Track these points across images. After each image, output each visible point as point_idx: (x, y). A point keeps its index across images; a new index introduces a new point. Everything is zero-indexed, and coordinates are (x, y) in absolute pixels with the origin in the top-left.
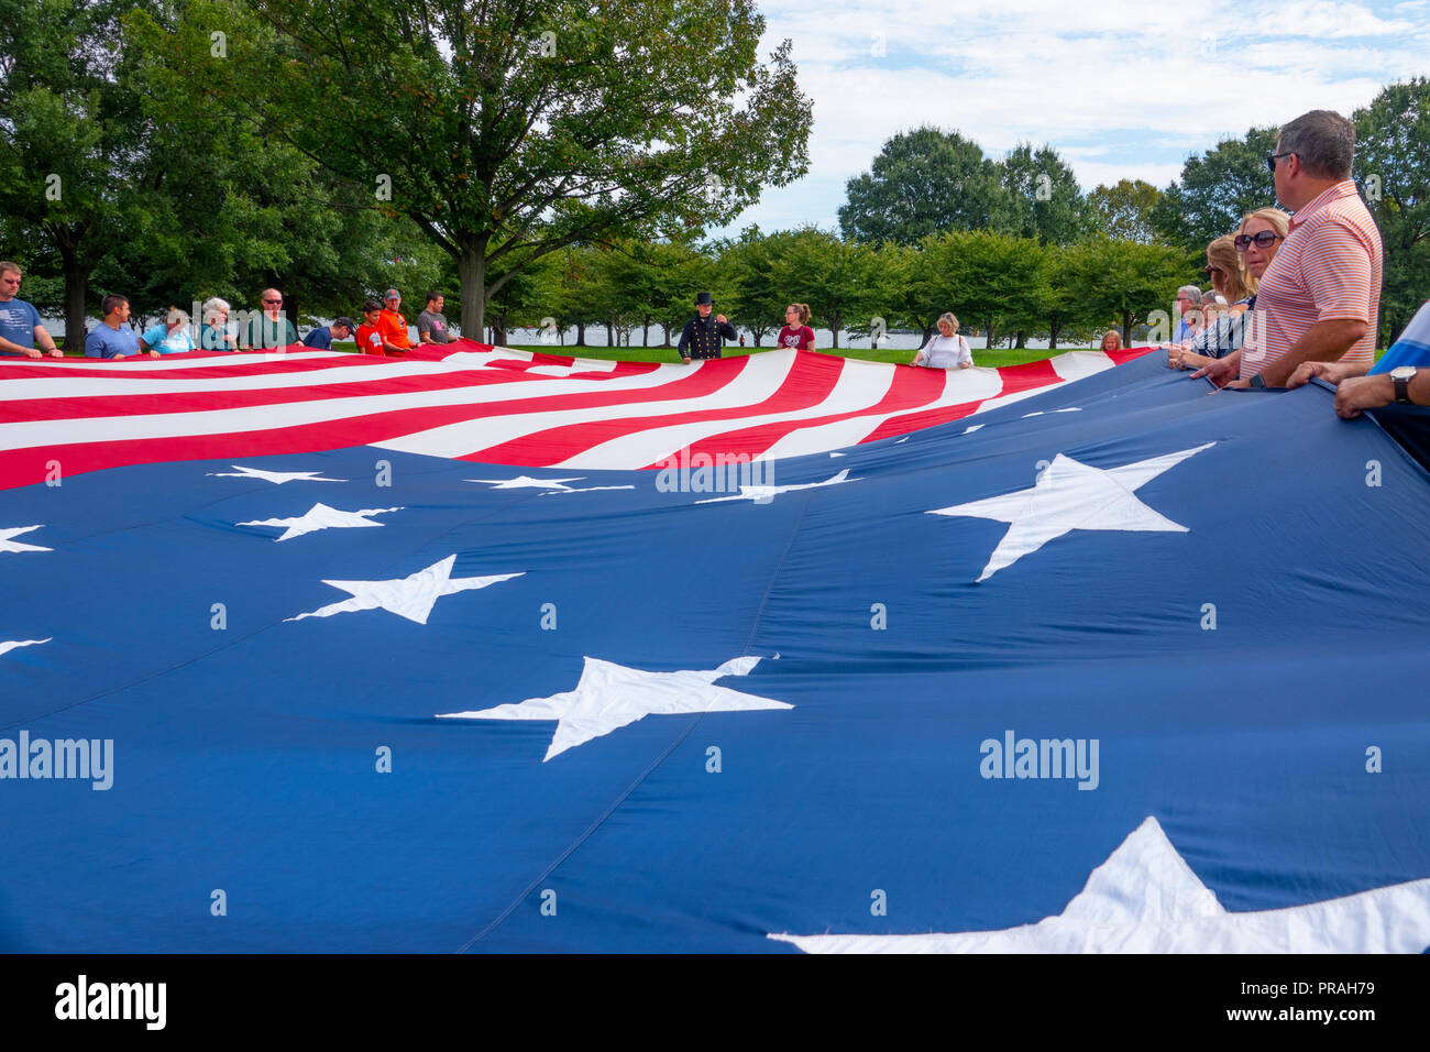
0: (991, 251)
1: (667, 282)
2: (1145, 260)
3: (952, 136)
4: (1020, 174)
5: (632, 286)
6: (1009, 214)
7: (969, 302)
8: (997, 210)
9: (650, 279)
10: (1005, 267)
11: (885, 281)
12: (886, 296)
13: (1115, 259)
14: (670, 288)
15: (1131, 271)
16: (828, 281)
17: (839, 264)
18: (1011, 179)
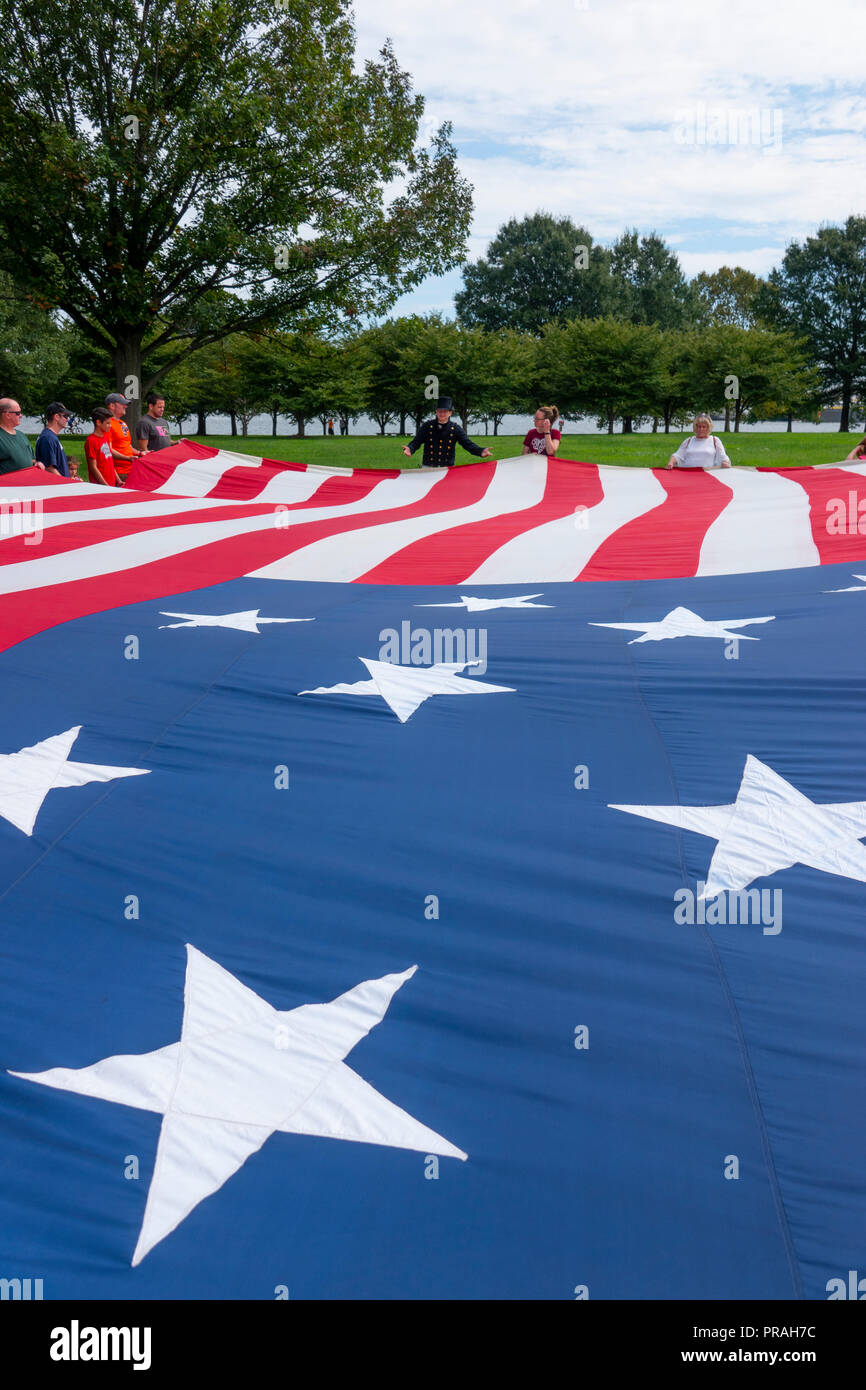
0: (612, 338)
1: (300, 371)
2: (756, 346)
3: (563, 223)
4: (627, 262)
5: (264, 376)
6: (619, 302)
7: (593, 388)
8: (609, 297)
9: (283, 369)
10: (626, 354)
11: (513, 369)
12: (514, 384)
13: (729, 345)
14: (303, 378)
15: (744, 357)
16: (458, 370)
17: (468, 353)
18: (620, 265)
